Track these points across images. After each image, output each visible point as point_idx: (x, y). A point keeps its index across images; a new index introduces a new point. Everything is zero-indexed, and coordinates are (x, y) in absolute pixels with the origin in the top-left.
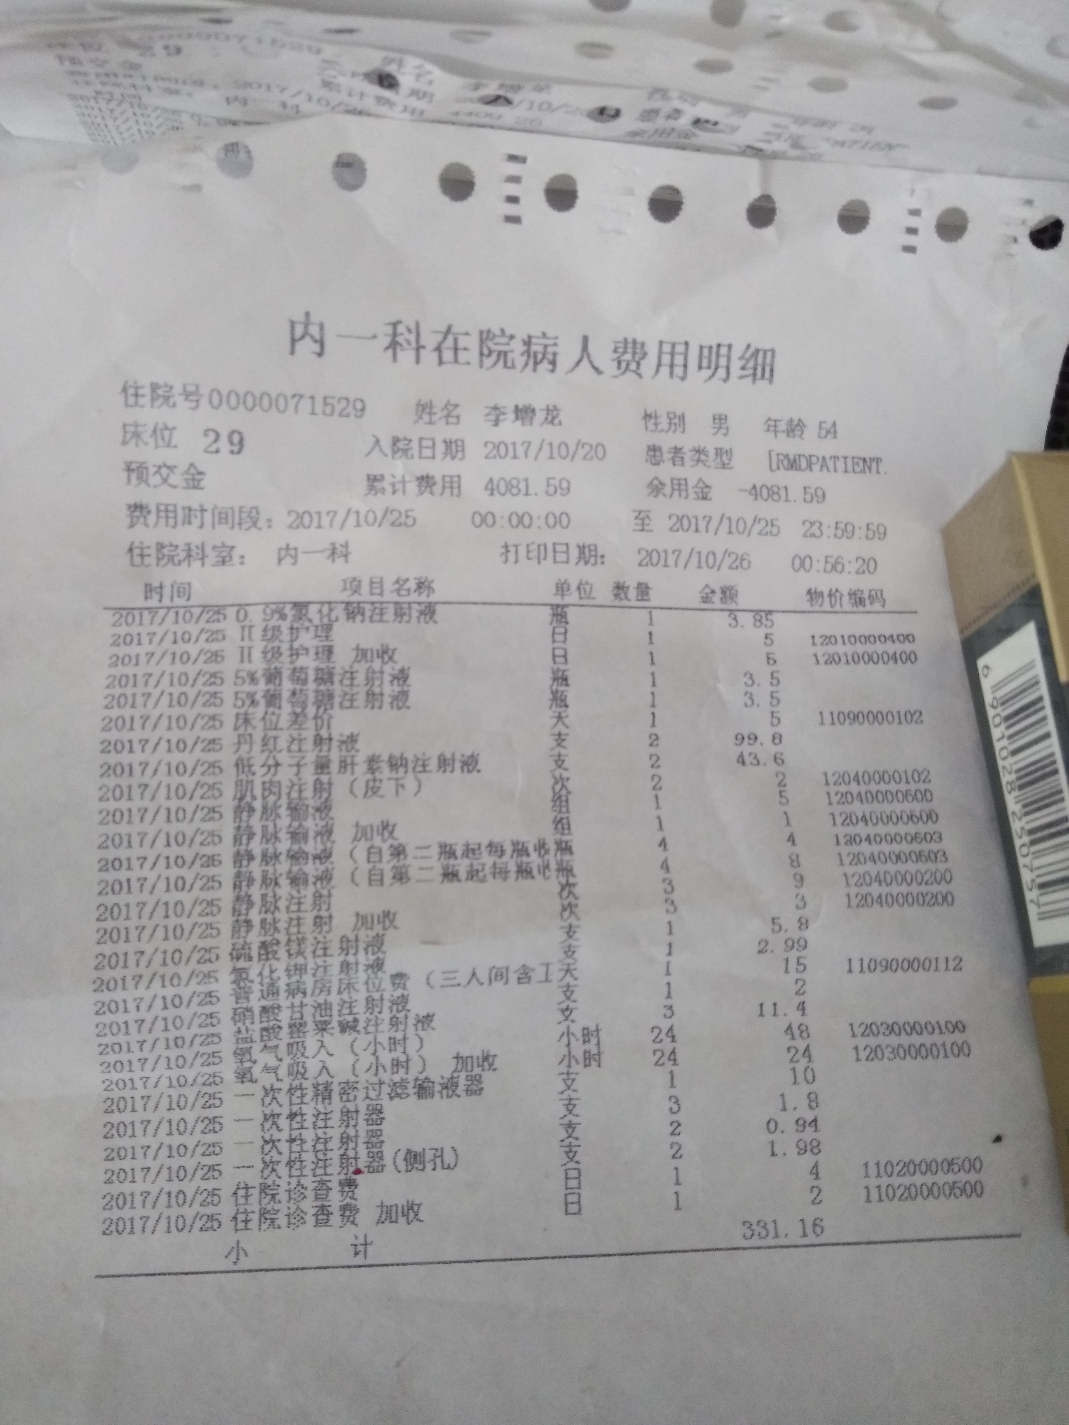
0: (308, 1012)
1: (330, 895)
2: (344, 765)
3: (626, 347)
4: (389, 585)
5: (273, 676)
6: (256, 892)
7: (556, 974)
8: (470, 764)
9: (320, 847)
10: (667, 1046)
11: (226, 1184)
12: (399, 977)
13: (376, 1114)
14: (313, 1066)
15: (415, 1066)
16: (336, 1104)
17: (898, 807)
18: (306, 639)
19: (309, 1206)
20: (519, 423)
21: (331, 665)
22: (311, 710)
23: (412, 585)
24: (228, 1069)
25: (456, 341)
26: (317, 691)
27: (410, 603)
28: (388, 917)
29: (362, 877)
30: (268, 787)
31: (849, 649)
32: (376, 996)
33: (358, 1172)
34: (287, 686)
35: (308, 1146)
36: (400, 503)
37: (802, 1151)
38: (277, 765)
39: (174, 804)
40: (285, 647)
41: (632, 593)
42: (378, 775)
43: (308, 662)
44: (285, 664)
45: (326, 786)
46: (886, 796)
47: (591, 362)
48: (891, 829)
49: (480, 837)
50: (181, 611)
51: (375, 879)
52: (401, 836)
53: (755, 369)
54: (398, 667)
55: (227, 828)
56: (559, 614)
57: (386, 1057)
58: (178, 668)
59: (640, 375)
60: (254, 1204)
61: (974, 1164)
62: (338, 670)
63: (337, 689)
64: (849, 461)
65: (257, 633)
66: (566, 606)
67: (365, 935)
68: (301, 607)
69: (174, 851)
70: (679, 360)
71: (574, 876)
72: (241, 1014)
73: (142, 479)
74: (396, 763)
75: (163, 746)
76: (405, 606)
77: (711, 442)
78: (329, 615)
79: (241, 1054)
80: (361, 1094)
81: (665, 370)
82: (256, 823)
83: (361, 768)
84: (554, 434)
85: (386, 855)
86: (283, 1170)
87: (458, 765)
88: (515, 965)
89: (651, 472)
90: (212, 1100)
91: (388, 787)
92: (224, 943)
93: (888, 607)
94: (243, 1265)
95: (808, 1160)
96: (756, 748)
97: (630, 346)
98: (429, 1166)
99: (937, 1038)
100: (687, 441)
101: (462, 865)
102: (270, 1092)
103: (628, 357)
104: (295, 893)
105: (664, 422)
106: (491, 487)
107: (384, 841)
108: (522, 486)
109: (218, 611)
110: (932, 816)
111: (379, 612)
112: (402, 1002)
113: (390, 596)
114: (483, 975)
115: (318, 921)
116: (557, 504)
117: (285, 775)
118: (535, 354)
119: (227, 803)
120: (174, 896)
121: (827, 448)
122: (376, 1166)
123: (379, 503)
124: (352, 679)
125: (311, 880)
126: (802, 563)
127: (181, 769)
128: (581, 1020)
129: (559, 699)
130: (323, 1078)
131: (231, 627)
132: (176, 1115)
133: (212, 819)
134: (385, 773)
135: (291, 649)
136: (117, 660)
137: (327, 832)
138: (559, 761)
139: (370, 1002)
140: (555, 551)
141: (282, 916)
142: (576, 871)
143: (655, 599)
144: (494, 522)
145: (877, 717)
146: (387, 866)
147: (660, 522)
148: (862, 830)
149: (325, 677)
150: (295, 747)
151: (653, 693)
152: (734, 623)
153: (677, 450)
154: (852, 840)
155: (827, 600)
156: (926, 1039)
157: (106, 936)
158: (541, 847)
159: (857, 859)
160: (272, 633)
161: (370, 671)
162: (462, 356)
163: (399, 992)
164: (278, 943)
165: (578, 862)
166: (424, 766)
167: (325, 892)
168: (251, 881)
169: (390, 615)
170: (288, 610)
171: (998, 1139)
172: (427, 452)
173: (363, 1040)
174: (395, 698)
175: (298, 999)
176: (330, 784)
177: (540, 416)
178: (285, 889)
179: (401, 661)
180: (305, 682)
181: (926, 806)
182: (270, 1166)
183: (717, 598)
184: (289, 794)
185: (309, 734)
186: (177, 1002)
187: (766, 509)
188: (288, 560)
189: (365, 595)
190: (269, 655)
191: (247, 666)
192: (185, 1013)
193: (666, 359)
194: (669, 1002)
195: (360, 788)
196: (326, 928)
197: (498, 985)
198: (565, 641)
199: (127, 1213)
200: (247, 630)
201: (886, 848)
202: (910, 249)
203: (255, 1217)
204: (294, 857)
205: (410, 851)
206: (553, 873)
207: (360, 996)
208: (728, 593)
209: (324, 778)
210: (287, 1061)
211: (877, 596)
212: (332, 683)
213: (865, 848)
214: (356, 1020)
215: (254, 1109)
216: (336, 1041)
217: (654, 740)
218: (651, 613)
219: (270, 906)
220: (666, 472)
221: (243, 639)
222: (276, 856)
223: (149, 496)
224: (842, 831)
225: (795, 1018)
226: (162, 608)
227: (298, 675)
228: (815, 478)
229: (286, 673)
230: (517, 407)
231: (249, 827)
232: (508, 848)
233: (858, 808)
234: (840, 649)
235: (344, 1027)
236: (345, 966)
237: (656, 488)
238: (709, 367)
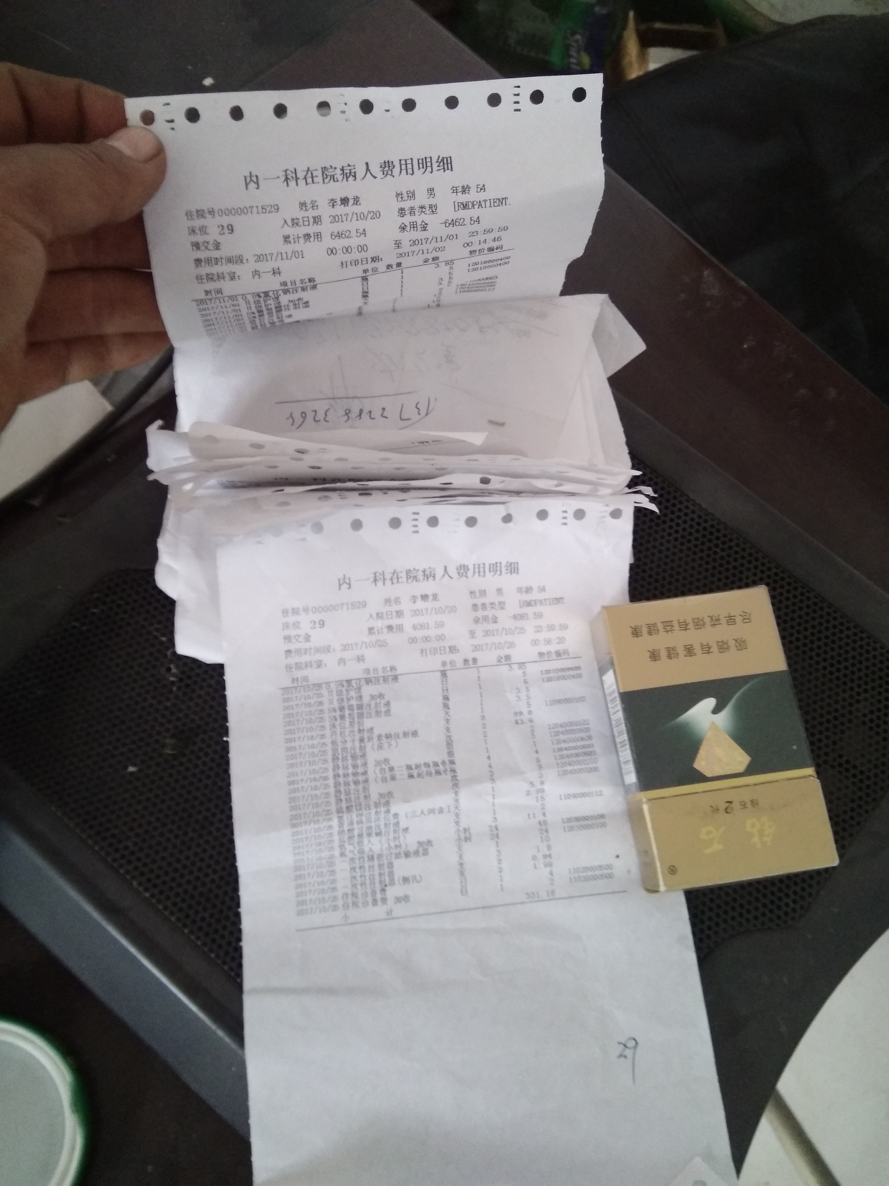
0: (364, 830)
1: (368, 787)
2: (369, 739)
3: (461, 568)
4: (380, 670)
5: (342, 709)
6: (342, 788)
7: (452, 809)
8: (415, 734)
9: (363, 770)
10: (495, 832)
11: (339, 893)
12: (396, 815)
13: (391, 865)
14: (366, 849)
15: (403, 846)
16: (376, 862)
17: (577, 735)
18: (353, 694)
19: (370, 899)
20: (423, 601)
21: (362, 703)
22: (356, 720)
23: (388, 669)
24: (337, 852)
25: (397, 575)
26: (358, 713)
27: (388, 676)
28: (390, 794)
29: (379, 780)
30: (344, 749)
31: (555, 675)
32: (388, 822)
33: (386, 886)
34: (347, 712)
35: (367, 878)
36: (381, 637)
37: (546, 866)
38: (346, 741)
39: (311, 759)
40: (345, 697)
41: (471, 662)
42: (382, 742)
43: (354, 702)
44: (345, 704)
45: (363, 748)
46: (573, 731)
47: (448, 575)
48: (575, 744)
49: (421, 761)
50: (306, 687)
51: (384, 780)
52: (392, 763)
53: (511, 569)
54: (386, 700)
55: (330, 765)
56: (444, 674)
57: (392, 844)
58: (308, 709)
59: (467, 577)
60: (350, 900)
61: (610, 867)
62: (365, 704)
63: (365, 711)
64: (551, 600)
65: (334, 693)
66: (446, 670)
67: (383, 801)
68: (349, 681)
69: (312, 776)
70: (482, 570)
71: (456, 773)
72: (341, 833)
73: (290, 641)
74: (388, 736)
75: (306, 738)
76: (387, 677)
77: (496, 599)
78: (359, 683)
79: (342, 846)
80: (385, 858)
81: (477, 574)
82: (340, 763)
83: (375, 740)
84: (437, 604)
85: (387, 771)
86: (359, 887)
87: (410, 735)
88: (437, 807)
89: (474, 614)
90: (332, 864)
91: (386, 746)
92: (333, 808)
93: (571, 656)
94: (349, 921)
95: (548, 869)
96: (522, 717)
97: (462, 567)
98: (411, 882)
99: (594, 821)
100: (487, 600)
101: (415, 772)
102: (352, 860)
103: (462, 571)
104: (356, 788)
105: (478, 594)
106: (414, 627)
107: (386, 765)
108: (426, 626)
109: (319, 686)
110: (590, 738)
111: (377, 680)
112: (397, 824)
113: (381, 674)
114: (426, 812)
115: (366, 797)
116: (439, 631)
117: (349, 745)
118: (427, 575)
119: (330, 757)
120: (314, 792)
121: (542, 596)
122: (392, 883)
123: (373, 638)
124: (370, 707)
125: (361, 782)
126: (535, 642)
127: (313, 746)
128: (463, 824)
129: (446, 706)
130: (371, 853)
131: (324, 691)
132: (320, 870)
133: (325, 763)
134: (384, 740)
135: (347, 698)
136: (286, 708)
137: (365, 764)
138: (448, 730)
139: (386, 825)
140: (440, 650)
141: (352, 797)
142: (457, 771)
143: (480, 663)
144: (417, 641)
145: (567, 701)
146: (388, 775)
147: (479, 633)
148: (564, 745)
149: (360, 707)
150: (351, 734)
151: (481, 700)
152: (510, 669)
153: (484, 604)
154: (560, 750)
155: (546, 656)
156: (590, 822)
157: (293, 808)
158: (444, 763)
159: (562, 757)
160: (340, 693)
161: (376, 704)
162: (400, 580)
163: (396, 821)
164: (352, 806)
165: (458, 767)
166: (398, 736)
167: (366, 786)
168: (340, 784)
169: (381, 681)
170: (345, 684)
171: (618, 856)
172: (389, 617)
173: (384, 838)
174: (385, 712)
175: (361, 825)
176: (365, 746)
177: (431, 598)
178: (352, 787)
179: (387, 698)
180: (353, 710)
181: (588, 734)
182: (354, 886)
183: (503, 660)
184: (350, 752)
185: (356, 729)
186: (319, 829)
187: (520, 624)
188: (342, 664)
189: (372, 675)
190: (340, 701)
191: (332, 706)
192: (322, 833)
193: (477, 570)
194: (494, 816)
195: (376, 747)
196: (368, 799)
197: (431, 815)
198: (446, 684)
199: (305, 907)
200: (330, 692)
201: (573, 752)
202: (565, 524)
203: (351, 905)
204: (355, 774)
205: (396, 768)
206: (448, 772)
207: (382, 823)
208: (508, 657)
209: (363, 745)
210: (357, 848)
211: (566, 652)
212: (363, 709)
213: (565, 752)
214: (381, 832)
215: (347, 866)
216: (375, 840)
217: (483, 717)
218: (478, 669)
219: (348, 793)
220: (480, 613)
221: (329, 696)
222: (348, 775)
223: (292, 646)
224: (556, 746)
225: (542, 818)
226: (298, 686)
227: (351, 708)
228: (538, 609)
229: (346, 707)
230: (421, 595)
231: (338, 765)
232: (431, 764)
233: (562, 737)
234: (552, 675)
235: (377, 834)
236: (377, 813)
237: (477, 621)
238: (493, 571)
